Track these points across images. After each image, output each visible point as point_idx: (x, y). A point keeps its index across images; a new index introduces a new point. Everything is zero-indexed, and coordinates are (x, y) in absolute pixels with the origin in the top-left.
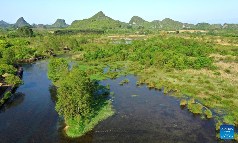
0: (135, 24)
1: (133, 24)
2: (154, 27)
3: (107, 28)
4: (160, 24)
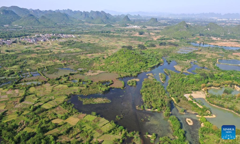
3: (183, 38)
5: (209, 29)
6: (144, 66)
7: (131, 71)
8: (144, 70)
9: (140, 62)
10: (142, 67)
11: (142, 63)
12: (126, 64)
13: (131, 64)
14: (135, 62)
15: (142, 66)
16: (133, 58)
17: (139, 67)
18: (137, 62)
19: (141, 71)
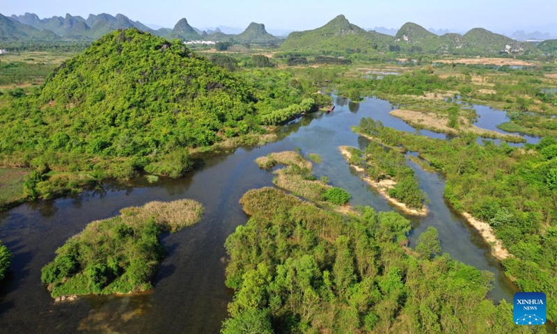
0: (407, 39)
1: (402, 40)
2: (444, 47)
3: (353, 51)
4: (458, 41)
5: (406, 39)
6: (236, 113)
7: (146, 145)
8: (236, 135)
9: (210, 93)
10: (222, 118)
11: (221, 98)
12: (121, 103)
13: (155, 105)
14: (182, 95)
15: (228, 116)
16: (168, 68)
17: (203, 118)
18: (191, 90)
19: (220, 140)
